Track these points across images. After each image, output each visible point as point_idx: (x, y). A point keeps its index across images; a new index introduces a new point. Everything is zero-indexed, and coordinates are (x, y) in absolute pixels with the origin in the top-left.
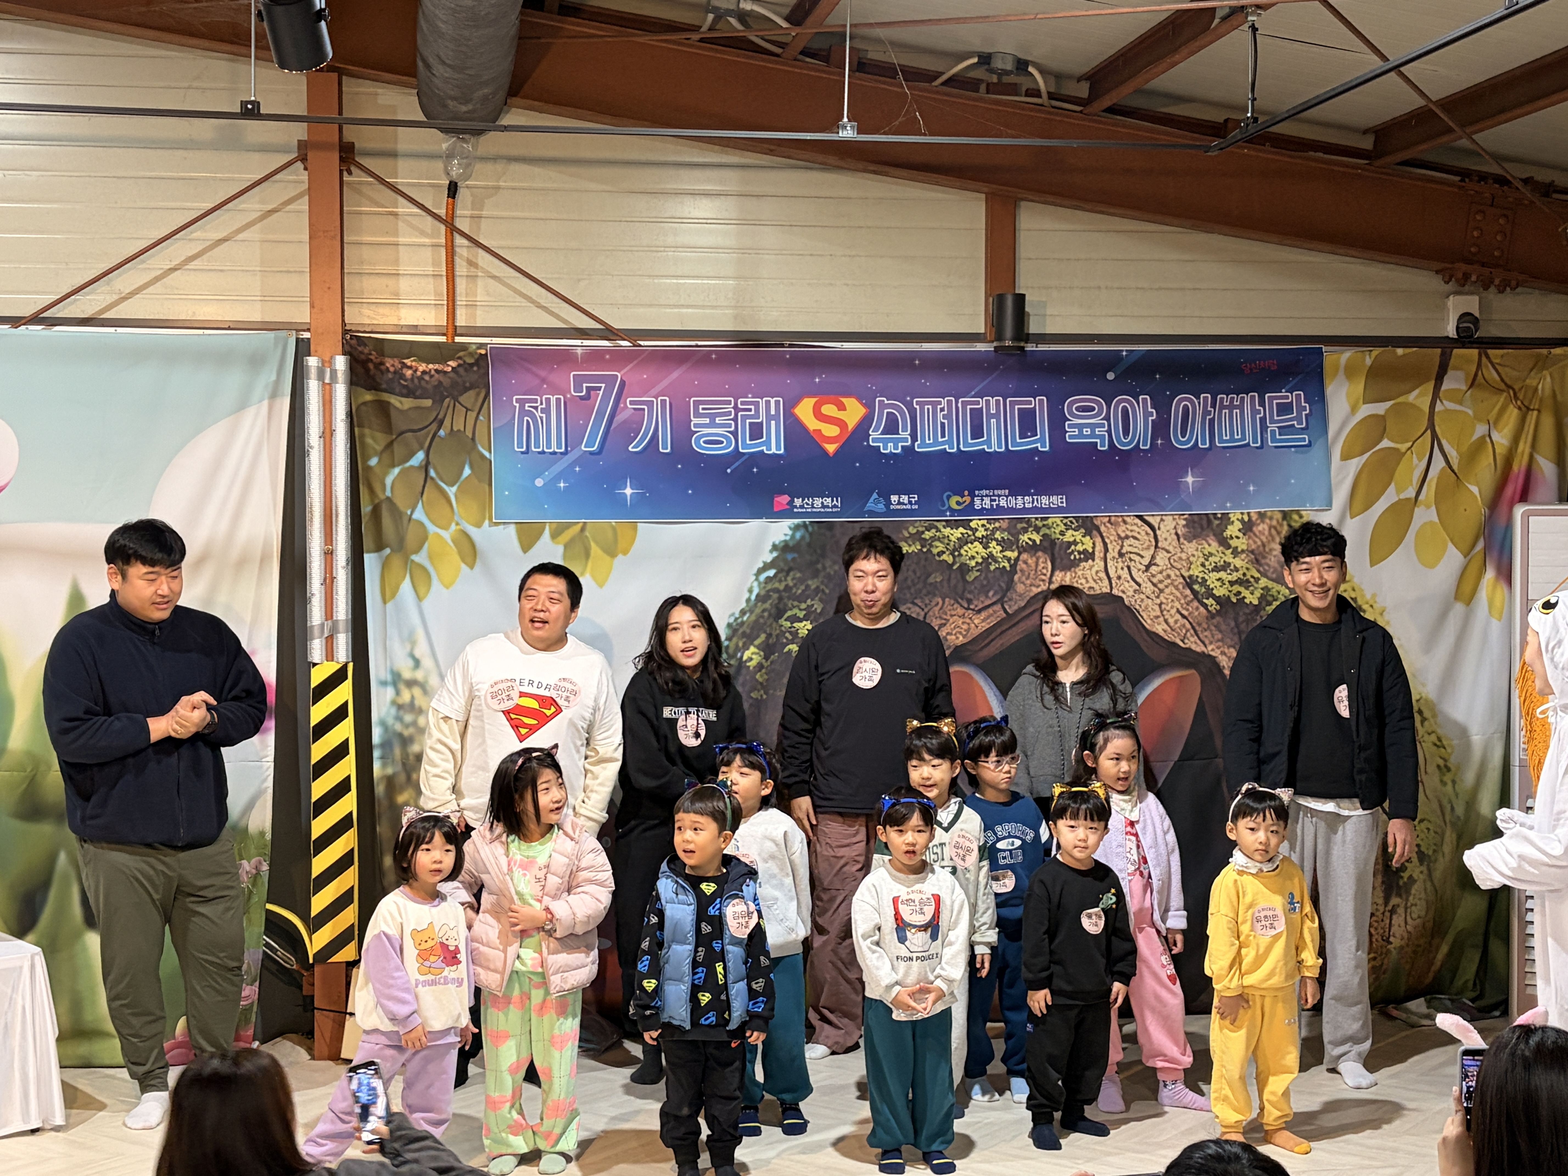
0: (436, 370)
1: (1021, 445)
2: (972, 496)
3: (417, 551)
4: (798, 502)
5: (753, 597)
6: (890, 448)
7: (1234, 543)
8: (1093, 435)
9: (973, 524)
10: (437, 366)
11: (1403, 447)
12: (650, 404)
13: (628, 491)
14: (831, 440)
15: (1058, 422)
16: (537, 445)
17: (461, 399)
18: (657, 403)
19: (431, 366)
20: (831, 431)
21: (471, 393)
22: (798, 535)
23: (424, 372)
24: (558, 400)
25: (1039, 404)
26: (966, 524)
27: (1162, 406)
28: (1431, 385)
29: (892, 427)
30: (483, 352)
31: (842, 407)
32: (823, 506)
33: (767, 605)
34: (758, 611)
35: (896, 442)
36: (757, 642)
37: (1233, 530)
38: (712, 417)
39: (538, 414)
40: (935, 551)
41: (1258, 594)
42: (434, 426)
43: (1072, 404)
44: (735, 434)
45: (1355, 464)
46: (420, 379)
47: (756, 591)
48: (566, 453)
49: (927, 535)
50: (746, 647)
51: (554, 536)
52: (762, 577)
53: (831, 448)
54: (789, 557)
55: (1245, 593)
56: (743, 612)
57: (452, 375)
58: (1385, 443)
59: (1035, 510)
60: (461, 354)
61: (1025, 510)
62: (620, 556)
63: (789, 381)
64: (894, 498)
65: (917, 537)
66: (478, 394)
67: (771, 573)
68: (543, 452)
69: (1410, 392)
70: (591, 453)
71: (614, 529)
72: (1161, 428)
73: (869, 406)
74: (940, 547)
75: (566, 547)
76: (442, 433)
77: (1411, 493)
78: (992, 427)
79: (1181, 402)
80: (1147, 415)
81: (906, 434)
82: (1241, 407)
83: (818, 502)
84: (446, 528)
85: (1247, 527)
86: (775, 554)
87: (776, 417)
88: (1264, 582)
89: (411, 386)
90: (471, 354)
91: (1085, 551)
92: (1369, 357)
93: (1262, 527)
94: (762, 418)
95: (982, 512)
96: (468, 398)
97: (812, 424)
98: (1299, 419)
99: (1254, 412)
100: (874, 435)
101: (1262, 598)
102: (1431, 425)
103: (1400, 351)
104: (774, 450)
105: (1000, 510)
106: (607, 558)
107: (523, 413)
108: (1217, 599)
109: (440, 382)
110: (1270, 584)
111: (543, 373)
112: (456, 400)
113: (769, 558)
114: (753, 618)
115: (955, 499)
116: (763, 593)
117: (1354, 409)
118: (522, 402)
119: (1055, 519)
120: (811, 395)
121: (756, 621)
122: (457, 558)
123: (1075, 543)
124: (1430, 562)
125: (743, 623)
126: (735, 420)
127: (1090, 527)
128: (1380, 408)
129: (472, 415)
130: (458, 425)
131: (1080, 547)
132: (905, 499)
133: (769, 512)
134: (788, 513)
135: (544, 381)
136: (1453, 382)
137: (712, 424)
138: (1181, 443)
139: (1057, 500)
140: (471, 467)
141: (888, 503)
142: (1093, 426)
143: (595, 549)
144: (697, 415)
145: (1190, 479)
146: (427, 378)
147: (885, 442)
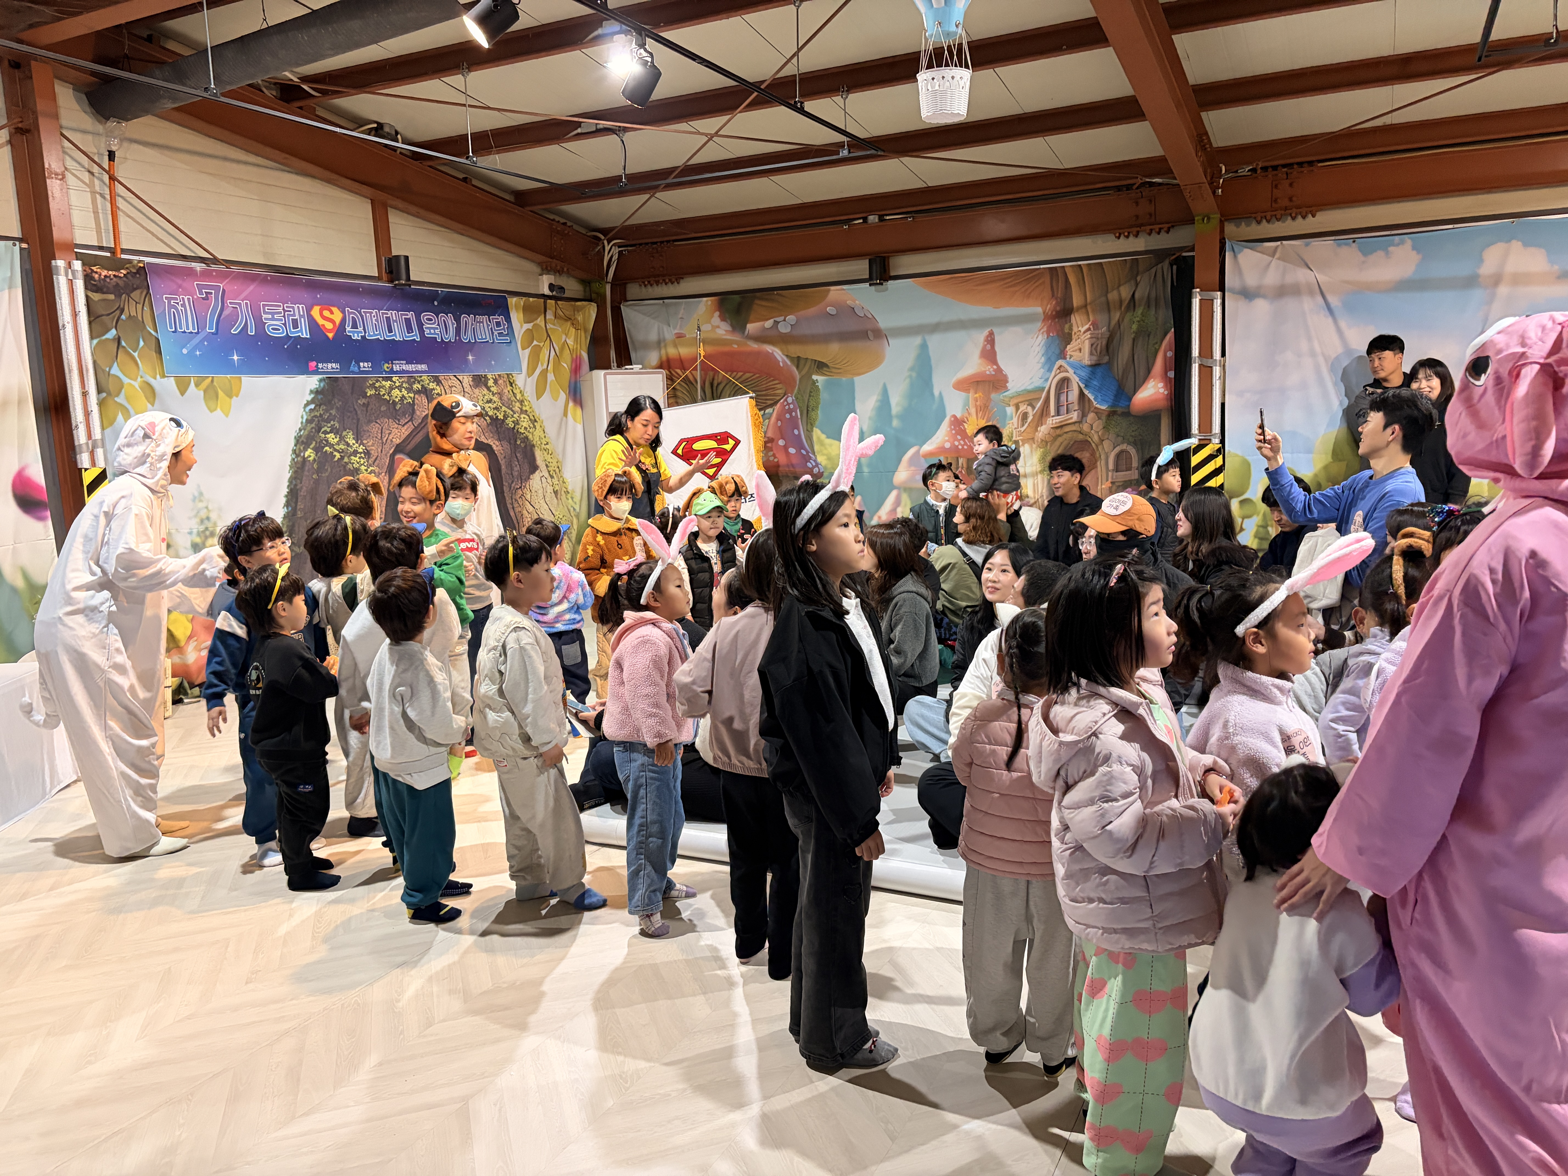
0: (114, 276)
1: (409, 337)
2: (392, 363)
3: (118, 395)
4: (320, 366)
5: (304, 421)
6: (355, 337)
7: (492, 389)
8: (435, 334)
9: (394, 379)
10: (114, 273)
11: (541, 345)
12: (240, 304)
13: (235, 358)
14: (330, 331)
15: (420, 326)
16: (181, 328)
17: (132, 295)
18: (243, 304)
19: (110, 272)
20: (329, 326)
21: (138, 292)
22: (322, 385)
23: (105, 276)
24: (189, 299)
25: (411, 315)
26: (390, 379)
27: (457, 320)
28: (543, 316)
29: (355, 326)
30: (142, 265)
31: (332, 313)
32: (333, 368)
33: (313, 425)
34: (309, 428)
35: (358, 333)
36: (312, 446)
37: (491, 383)
38: (273, 314)
39: (180, 308)
40: (382, 393)
41: (502, 414)
42: (118, 312)
43: (425, 316)
44: (285, 324)
45: (527, 351)
46: (104, 280)
47: (305, 417)
48: (198, 333)
49: (377, 385)
50: (305, 450)
51: (197, 385)
52: (308, 409)
53: (330, 335)
54: (320, 397)
55: (498, 414)
56: (300, 430)
57: (125, 279)
58: (535, 343)
59: (417, 372)
60: (128, 266)
61: (413, 372)
62: (234, 398)
63: (305, 295)
64: (361, 364)
65: (373, 386)
66: (142, 293)
67: (312, 406)
68: (184, 332)
69: (536, 319)
70: (212, 333)
71: (230, 381)
72: (458, 331)
73: (343, 312)
74: (383, 392)
75: (205, 391)
76: (123, 317)
77: (545, 366)
78: (395, 326)
79: (464, 318)
80: (453, 324)
81: (361, 329)
82: (483, 322)
83: (330, 365)
84: (135, 380)
85: (496, 382)
86: (312, 396)
87: (303, 316)
88: (504, 408)
89: (99, 284)
90: (134, 266)
91: (438, 394)
92: (522, 301)
93: (500, 382)
94: (297, 317)
95: (396, 372)
96: (136, 294)
97: (321, 321)
98: (504, 329)
99: (488, 325)
100: (348, 329)
101: (504, 416)
102: (548, 335)
103: (531, 299)
104: (305, 336)
105: (403, 372)
106: (227, 399)
107: (171, 306)
108: (490, 417)
109: (117, 284)
110: (506, 409)
111: (179, 282)
112: (129, 296)
113: (310, 397)
114: (306, 432)
115: (386, 365)
116: (309, 418)
117: (521, 326)
118: (169, 299)
119: (425, 377)
120: (317, 305)
121: (308, 435)
122: (144, 398)
123: (434, 389)
124: (556, 399)
125: (301, 436)
126: (284, 316)
127: (438, 382)
128: (529, 326)
129: (139, 306)
130: (133, 313)
131: (436, 392)
132: (366, 364)
133: (305, 371)
134: (316, 372)
135: (180, 286)
136: (550, 315)
137: (273, 319)
138: (465, 339)
139: (424, 367)
140: (144, 341)
141: (359, 367)
142: (434, 329)
143: (221, 393)
144: (265, 313)
145: (470, 357)
146: (108, 280)
147: (353, 332)
